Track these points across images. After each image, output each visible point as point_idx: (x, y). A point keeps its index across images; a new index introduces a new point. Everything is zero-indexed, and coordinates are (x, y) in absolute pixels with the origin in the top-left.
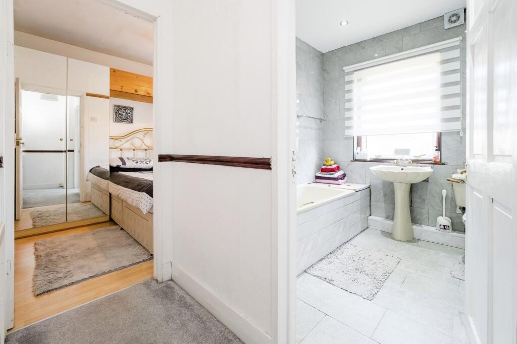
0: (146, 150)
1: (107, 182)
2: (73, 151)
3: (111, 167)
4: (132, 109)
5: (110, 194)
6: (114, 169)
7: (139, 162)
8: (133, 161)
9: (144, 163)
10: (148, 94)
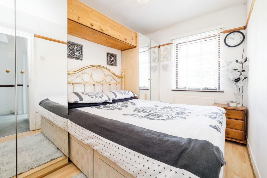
0: (94, 85)
1: (65, 120)
2: (22, 85)
3: (69, 104)
4: (81, 47)
5: (69, 134)
6: (72, 106)
7: (94, 97)
8: (89, 96)
9: (98, 97)
10: (101, 29)
